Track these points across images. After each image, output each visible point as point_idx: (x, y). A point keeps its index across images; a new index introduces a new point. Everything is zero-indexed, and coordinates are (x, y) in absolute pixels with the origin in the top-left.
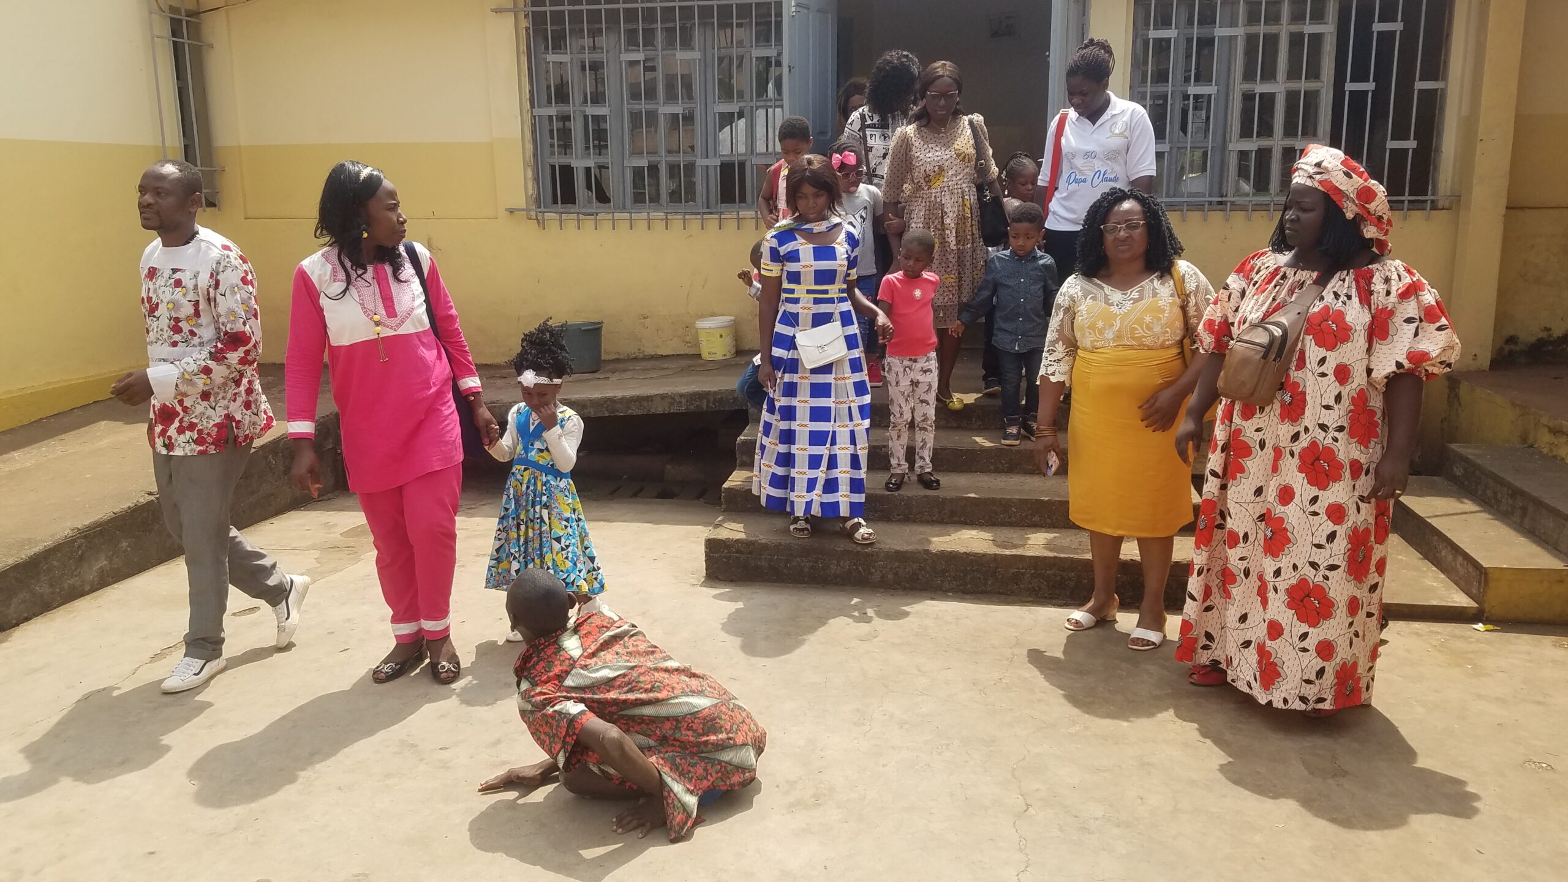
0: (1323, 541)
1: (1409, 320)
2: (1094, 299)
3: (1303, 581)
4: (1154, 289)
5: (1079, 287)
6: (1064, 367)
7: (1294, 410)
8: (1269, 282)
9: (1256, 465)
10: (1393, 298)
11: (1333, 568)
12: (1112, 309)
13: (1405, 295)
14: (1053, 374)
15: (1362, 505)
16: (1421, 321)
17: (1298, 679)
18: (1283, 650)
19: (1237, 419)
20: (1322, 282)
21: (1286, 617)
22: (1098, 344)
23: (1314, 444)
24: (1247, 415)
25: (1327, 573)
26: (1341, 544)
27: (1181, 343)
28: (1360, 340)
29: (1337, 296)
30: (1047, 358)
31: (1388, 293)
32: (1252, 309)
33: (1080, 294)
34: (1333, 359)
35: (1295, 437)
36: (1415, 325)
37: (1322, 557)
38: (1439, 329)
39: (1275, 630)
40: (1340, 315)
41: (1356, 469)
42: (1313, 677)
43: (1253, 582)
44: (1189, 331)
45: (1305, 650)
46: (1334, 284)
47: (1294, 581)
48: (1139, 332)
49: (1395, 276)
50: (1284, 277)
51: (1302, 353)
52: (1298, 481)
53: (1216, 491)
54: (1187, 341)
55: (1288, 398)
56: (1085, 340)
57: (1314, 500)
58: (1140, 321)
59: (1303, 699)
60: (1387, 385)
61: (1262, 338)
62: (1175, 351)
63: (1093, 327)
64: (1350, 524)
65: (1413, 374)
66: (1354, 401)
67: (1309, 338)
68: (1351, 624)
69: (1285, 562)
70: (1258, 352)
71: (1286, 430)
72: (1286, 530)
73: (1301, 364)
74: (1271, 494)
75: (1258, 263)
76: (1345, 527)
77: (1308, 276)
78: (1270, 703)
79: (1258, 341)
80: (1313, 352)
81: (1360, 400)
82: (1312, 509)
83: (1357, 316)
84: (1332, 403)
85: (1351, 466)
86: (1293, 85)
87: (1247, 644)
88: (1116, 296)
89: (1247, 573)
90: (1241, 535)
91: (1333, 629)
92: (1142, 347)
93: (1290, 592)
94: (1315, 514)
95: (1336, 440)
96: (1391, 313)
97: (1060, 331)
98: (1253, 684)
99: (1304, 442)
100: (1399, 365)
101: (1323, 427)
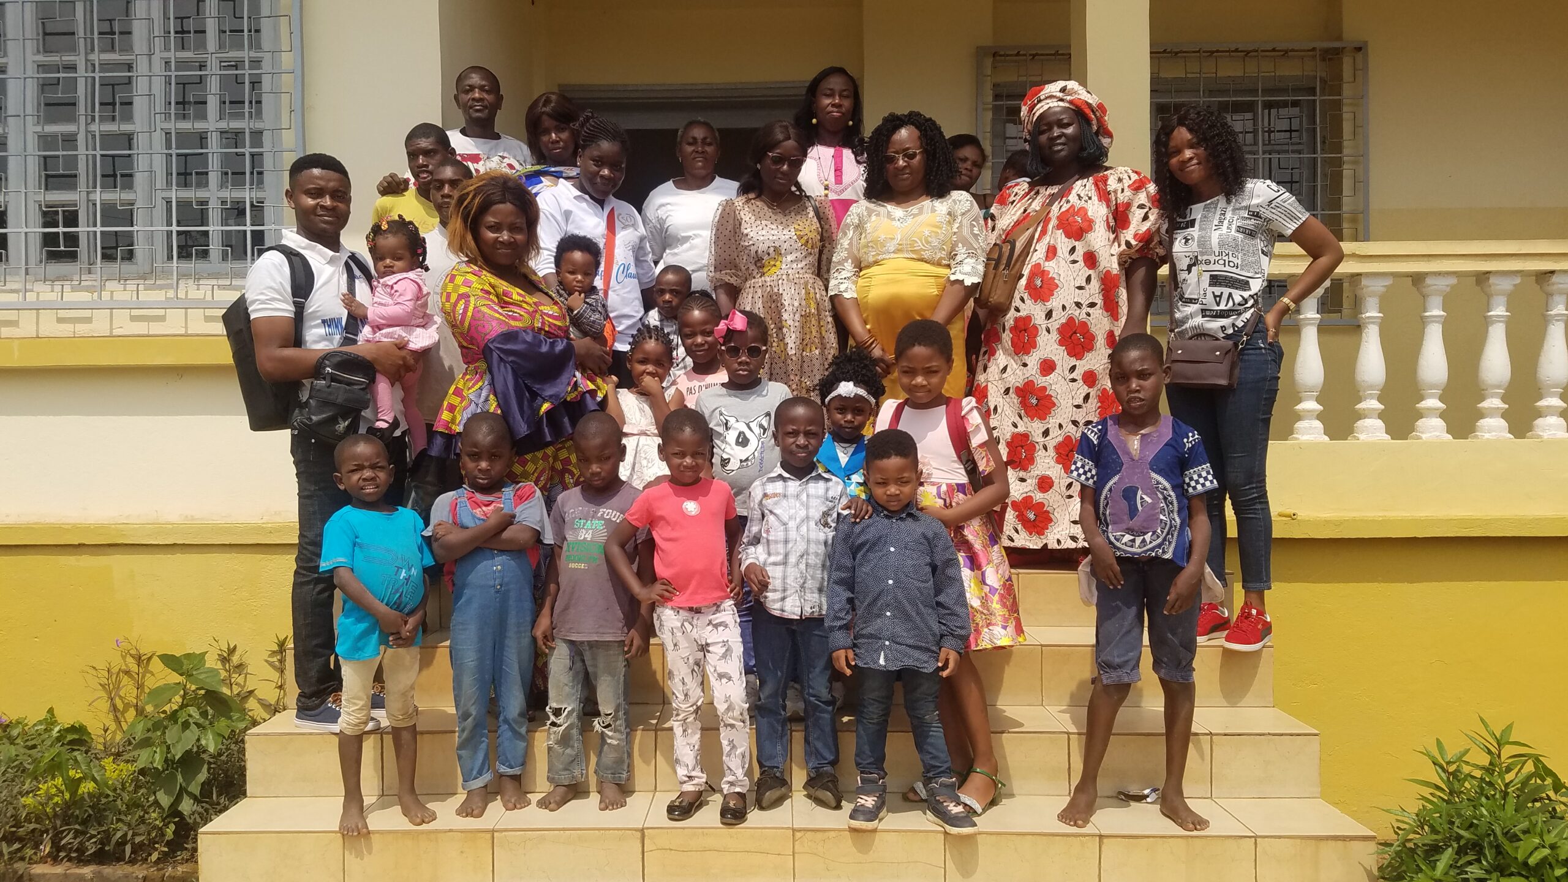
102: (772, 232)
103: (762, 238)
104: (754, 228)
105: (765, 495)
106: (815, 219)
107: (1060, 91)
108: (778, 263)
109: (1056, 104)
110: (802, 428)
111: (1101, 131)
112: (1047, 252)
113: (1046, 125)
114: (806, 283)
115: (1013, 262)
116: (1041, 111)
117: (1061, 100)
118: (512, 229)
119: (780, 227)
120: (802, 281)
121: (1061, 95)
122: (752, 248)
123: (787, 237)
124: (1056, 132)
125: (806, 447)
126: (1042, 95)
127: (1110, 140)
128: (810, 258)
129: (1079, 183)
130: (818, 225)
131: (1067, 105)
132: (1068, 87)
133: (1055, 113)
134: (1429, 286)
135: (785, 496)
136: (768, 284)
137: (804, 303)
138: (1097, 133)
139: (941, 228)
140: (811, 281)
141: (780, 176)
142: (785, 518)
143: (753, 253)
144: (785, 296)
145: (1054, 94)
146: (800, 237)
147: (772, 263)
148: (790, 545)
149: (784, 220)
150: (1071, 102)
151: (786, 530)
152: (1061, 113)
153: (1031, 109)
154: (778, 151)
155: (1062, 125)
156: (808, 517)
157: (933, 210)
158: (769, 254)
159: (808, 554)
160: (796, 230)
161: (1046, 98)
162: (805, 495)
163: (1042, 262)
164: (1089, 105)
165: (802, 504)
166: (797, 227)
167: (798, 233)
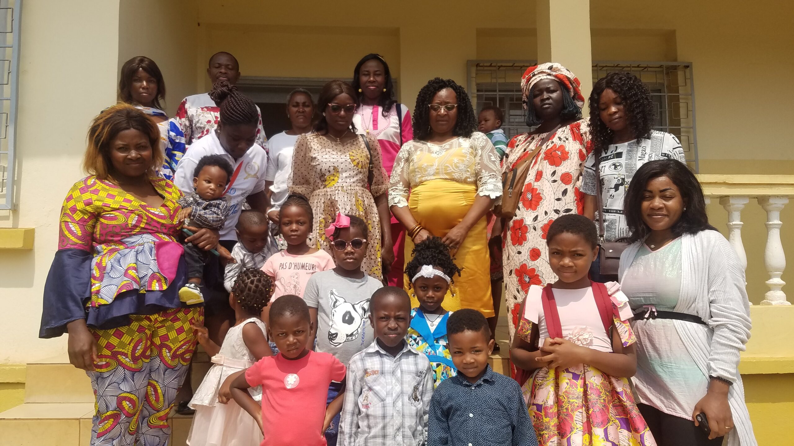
102: (333, 156)
103: (325, 160)
104: (320, 154)
105: (366, 372)
106: (366, 149)
107: (548, 69)
108: (336, 178)
109: (545, 77)
110: (393, 313)
111: (576, 97)
112: (537, 175)
113: (538, 91)
114: (356, 193)
115: (515, 184)
116: (535, 82)
117: (549, 75)
118: (138, 147)
119: (339, 153)
120: (353, 192)
121: (549, 71)
122: (318, 167)
123: (344, 160)
124: (546, 95)
125: (396, 329)
126: (536, 71)
127: (582, 103)
128: (360, 176)
129: (560, 130)
130: (368, 153)
131: (553, 78)
132: (554, 67)
133: (545, 83)
134: (772, 204)
135: (382, 373)
136: (329, 193)
137: (354, 208)
138: (574, 98)
139: (466, 157)
140: (360, 192)
141: (340, 119)
142: (383, 394)
143: (318, 171)
144: (339, 203)
145: (544, 71)
146: (353, 161)
147: (332, 178)
148: (387, 420)
149: (342, 149)
150: (556, 76)
151: (384, 406)
152: (549, 83)
153: (528, 80)
154: (336, 102)
155: (549, 91)
156: (402, 393)
157: (460, 145)
158: (329, 171)
159: (403, 427)
160: (350, 155)
161: (539, 73)
162: (399, 371)
163: (532, 182)
164: (568, 79)
165: (397, 380)
166: (351, 153)
167: (352, 158)
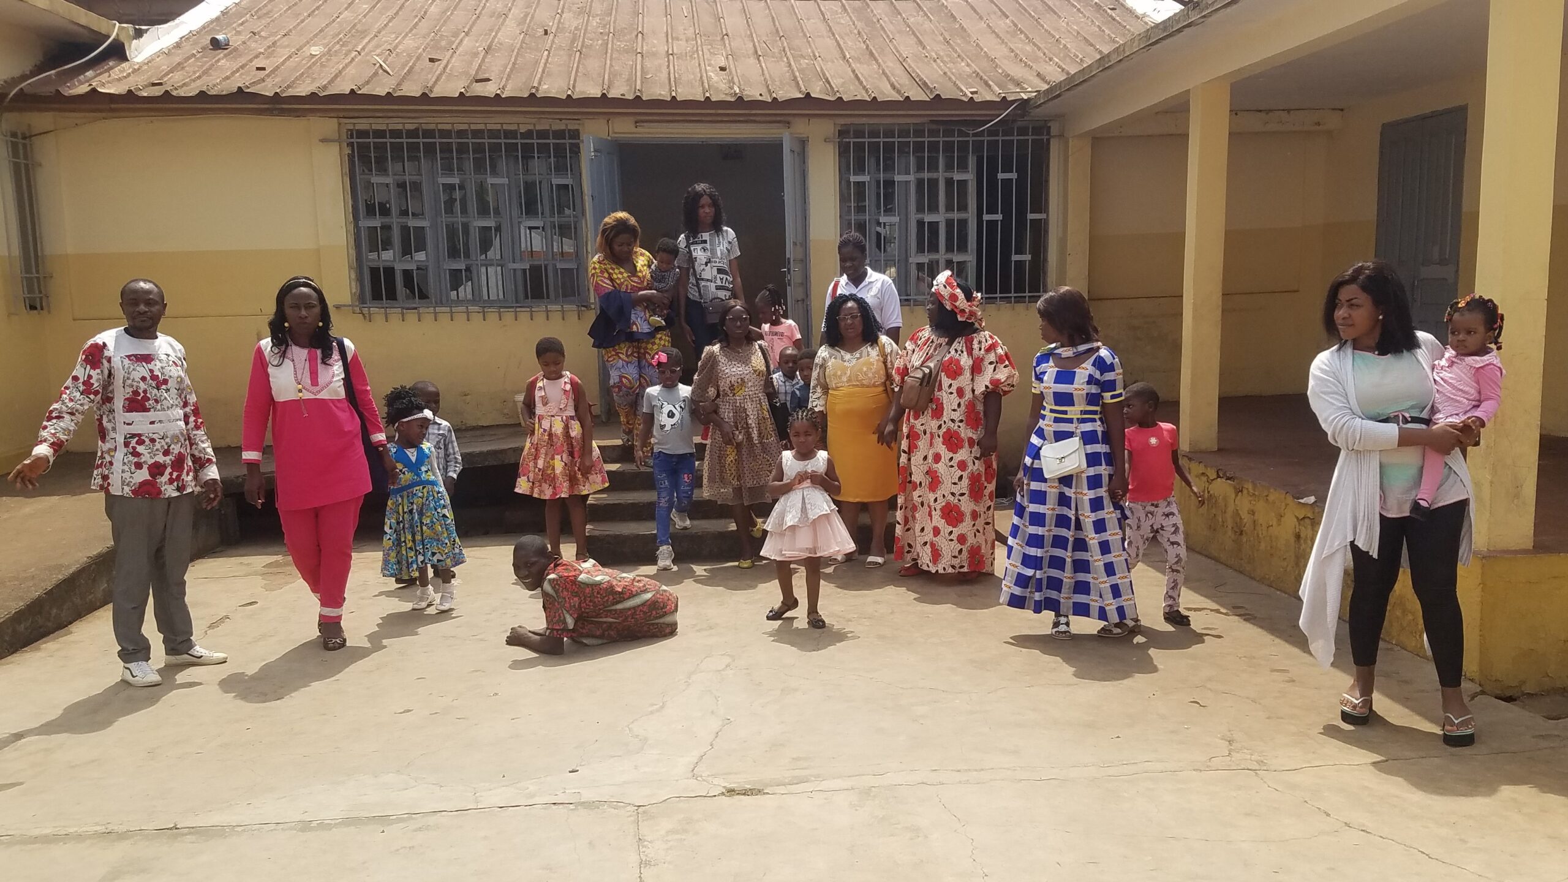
0: (957, 481)
1: (991, 363)
2: (835, 358)
3: (948, 504)
4: (868, 352)
5: (827, 353)
6: (822, 402)
7: (938, 413)
8: (925, 345)
9: (922, 444)
10: (982, 352)
11: (962, 494)
12: (845, 363)
13: (989, 349)
14: (816, 407)
15: (976, 461)
16: (997, 363)
17: (950, 556)
18: (942, 542)
19: (912, 420)
20: (950, 344)
21: (941, 523)
22: (839, 385)
23: (949, 429)
24: (916, 417)
25: (960, 498)
26: (965, 482)
27: (884, 384)
28: (967, 374)
29: (956, 351)
30: (812, 397)
31: (980, 349)
32: (916, 360)
33: (828, 356)
34: (956, 384)
35: (940, 427)
36: (993, 366)
37: (956, 489)
38: (1005, 367)
39: (936, 531)
40: (958, 361)
41: (971, 442)
42: (957, 554)
43: (926, 508)
44: (889, 376)
45: (952, 540)
46: (955, 345)
47: (944, 504)
48: (860, 377)
49: (984, 340)
50: (932, 342)
51: (940, 381)
52: (942, 449)
53: (906, 461)
54: (888, 383)
55: (934, 407)
56: (832, 384)
57: (951, 459)
58: (861, 370)
59: (953, 567)
60: (984, 398)
61: (919, 375)
62: (881, 389)
63: (835, 375)
64: (969, 471)
65: (995, 392)
66: (967, 407)
67: (943, 374)
68: (974, 525)
69: (939, 494)
70: (918, 382)
71: (934, 424)
72: (938, 476)
73: (940, 389)
74: (930, 459)
75: (920, 334)
76: (967, 472)
77: (943, 341)
78: (937, 571)
79: (918, 376)
80: (946, 381)
81: (971, 406)
82: (950, 464)
83: (966, 361)
84: (956, 408)
85: (968, 441)
86: (949, 216)
87: (925, 543)
88: (848, 356)
89: (922, 505)
90: (918, 483)
91: (965, 527)
92: (863, 386)
93: (942, 510)
94: (952, 466)
95: (959, 427)
96: (982, 360)
97: (818, 379)
98: (930, 564)
99: (944, 429)
100: (987, 387)
101: (953, 421)
